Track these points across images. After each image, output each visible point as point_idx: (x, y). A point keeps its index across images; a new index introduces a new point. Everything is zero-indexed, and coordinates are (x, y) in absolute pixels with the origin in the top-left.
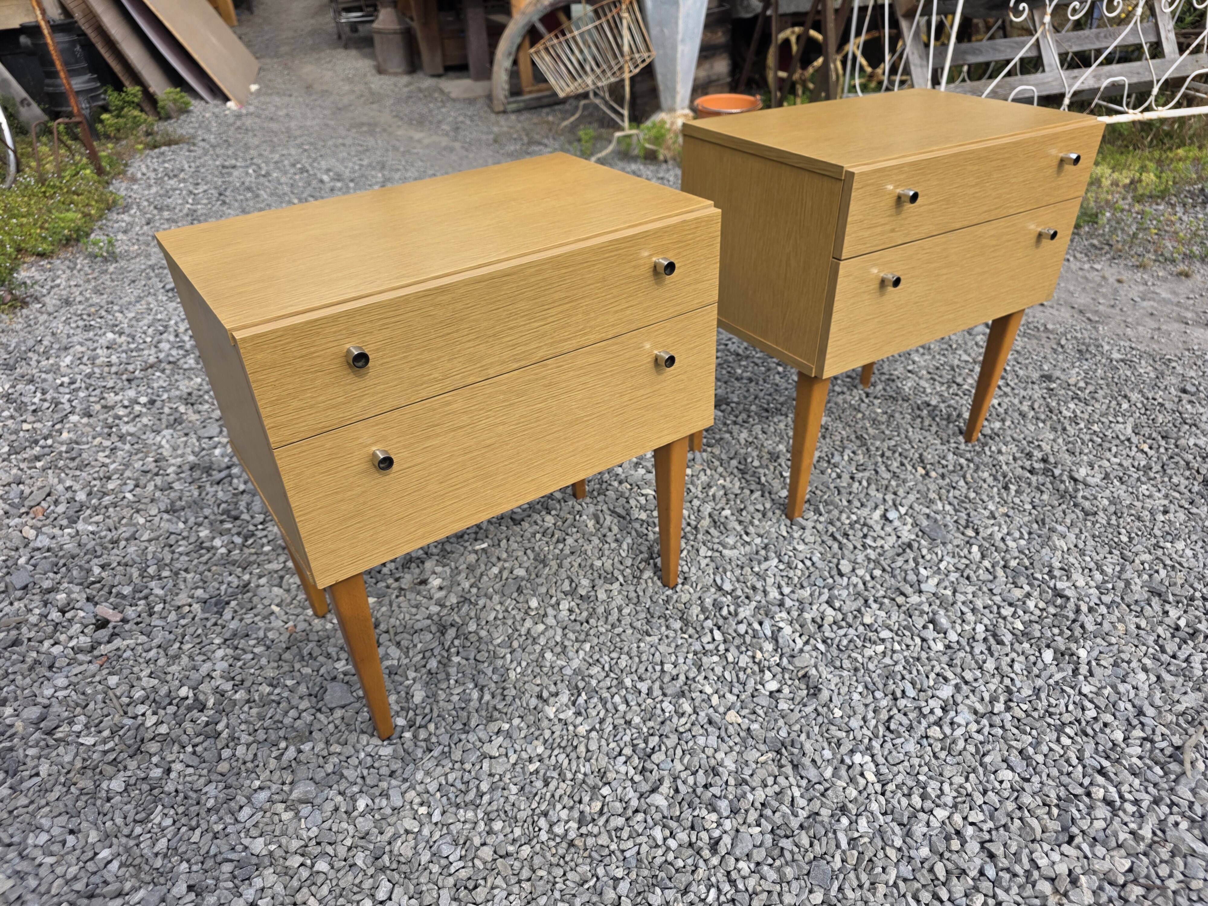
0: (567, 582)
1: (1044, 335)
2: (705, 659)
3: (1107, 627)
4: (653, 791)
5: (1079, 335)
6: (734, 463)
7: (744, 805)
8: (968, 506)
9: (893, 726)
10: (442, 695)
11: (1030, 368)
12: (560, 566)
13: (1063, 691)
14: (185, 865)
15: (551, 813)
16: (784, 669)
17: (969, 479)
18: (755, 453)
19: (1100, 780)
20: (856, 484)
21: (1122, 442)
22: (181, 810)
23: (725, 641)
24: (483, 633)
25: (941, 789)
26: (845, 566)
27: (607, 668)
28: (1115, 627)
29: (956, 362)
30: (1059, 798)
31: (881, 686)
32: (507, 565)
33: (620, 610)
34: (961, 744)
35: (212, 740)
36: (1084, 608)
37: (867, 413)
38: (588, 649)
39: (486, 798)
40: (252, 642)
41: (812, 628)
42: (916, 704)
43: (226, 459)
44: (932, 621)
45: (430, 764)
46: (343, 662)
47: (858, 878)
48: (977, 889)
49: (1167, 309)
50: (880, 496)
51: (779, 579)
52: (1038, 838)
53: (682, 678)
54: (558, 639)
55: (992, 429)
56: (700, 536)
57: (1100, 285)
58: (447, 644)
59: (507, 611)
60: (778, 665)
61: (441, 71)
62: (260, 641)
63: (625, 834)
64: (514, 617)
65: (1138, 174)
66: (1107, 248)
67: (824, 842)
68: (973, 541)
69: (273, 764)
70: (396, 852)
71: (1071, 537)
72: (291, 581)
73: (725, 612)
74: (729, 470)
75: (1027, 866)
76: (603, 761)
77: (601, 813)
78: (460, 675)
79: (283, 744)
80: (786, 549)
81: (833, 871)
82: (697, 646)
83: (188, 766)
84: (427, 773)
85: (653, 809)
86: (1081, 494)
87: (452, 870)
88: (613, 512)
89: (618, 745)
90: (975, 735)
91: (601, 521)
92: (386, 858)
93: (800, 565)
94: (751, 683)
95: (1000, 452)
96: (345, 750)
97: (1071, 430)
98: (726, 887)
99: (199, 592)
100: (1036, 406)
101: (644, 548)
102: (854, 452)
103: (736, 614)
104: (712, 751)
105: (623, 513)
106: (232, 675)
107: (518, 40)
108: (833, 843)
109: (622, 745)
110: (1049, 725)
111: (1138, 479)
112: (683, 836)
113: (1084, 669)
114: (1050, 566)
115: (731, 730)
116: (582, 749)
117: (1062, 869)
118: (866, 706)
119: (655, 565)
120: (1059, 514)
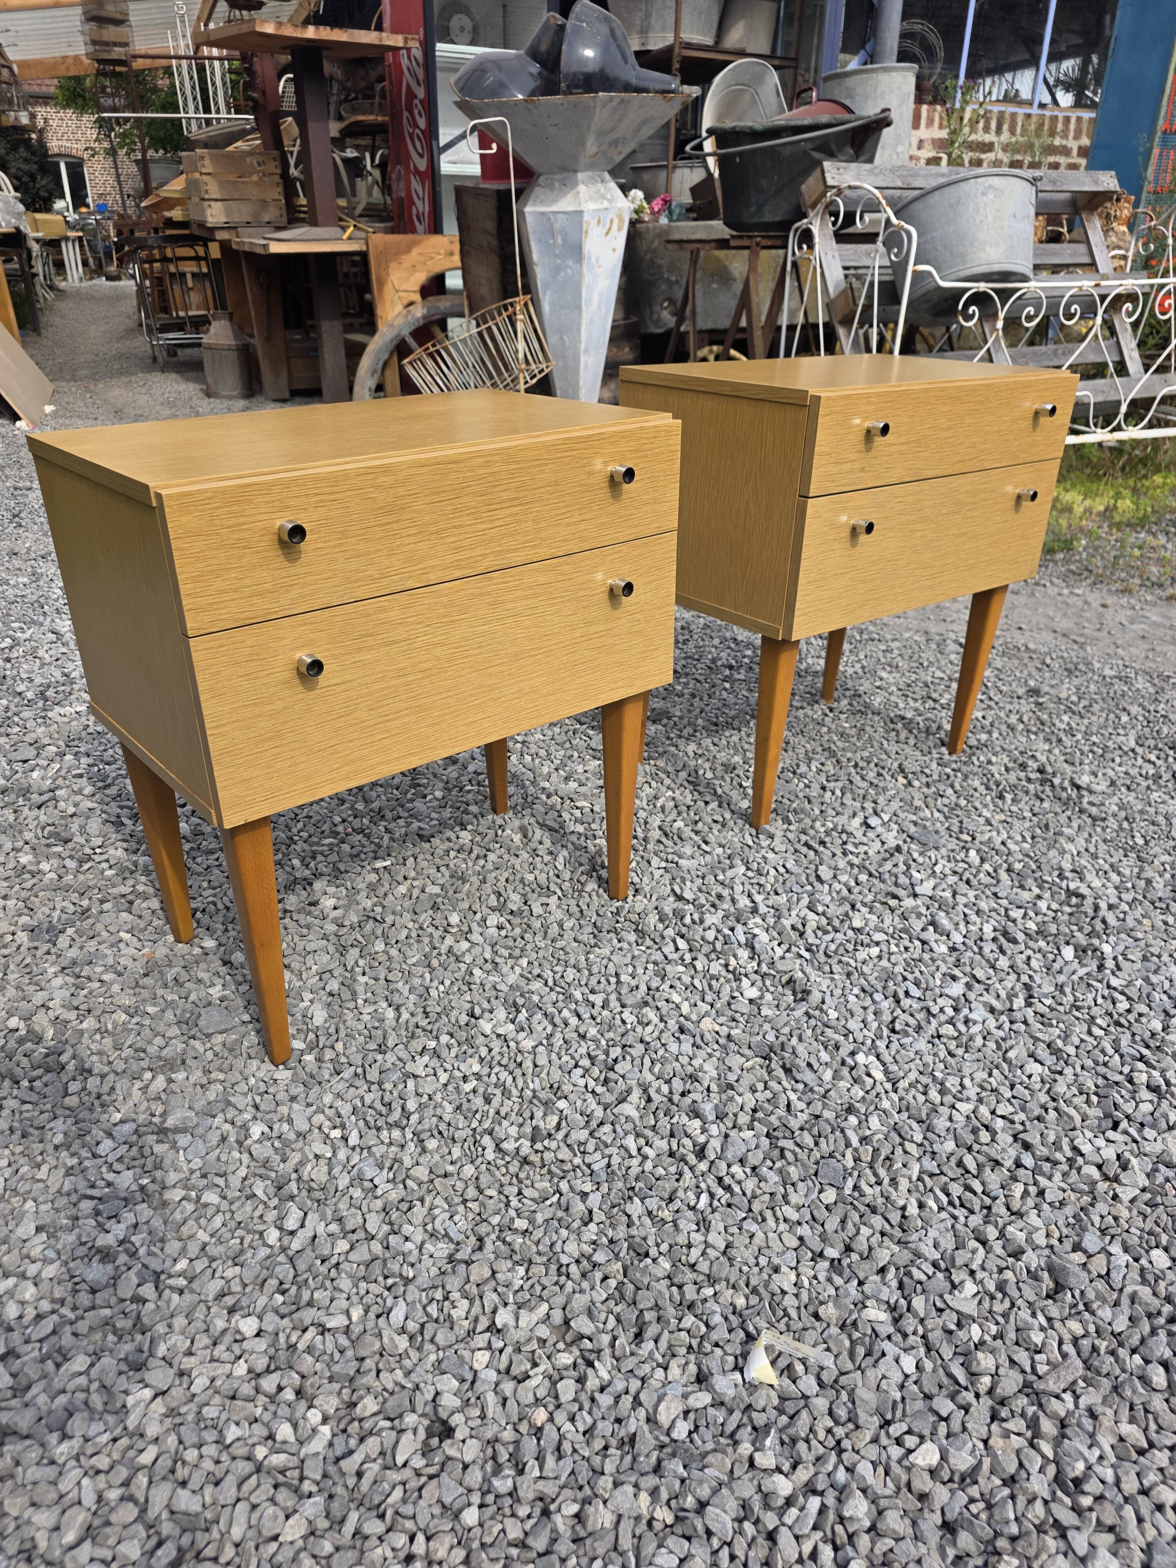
0: (493, 897)
1: (1026, 655)
2: (668, 968)
3: (1130, 922)
4: (621, 1101)
5: (1065, 655)
6: (683, 775)
7: (732, 1108)
8: (959, 812)
9: (898, 1027)
10: (349, 1016)
11: (1014, 684)
12: (484, 881)
13: (1089, 985)
14: (30, 1204)
15: (497, 1128)
16: (764, 976)
17: (958, 787)
18: (707, 765)
19: (1141, 1066)
20: (828, 794)
21: (1126, 753)
22: (19, 1149)
23: (691, 950)
24: (394, 952)
25: (961, 1085)
26: (825, 872)
27: (550, 983)
28: (1140, 923)
29: (929, 679)
30: (1097, 1086)
31: (880, 989)
32: (415, 883)
33: (561, 926)
34: (979, 1041)
35: (54, 1075)
36: (1103, 905)
37: (833, 727)
38: (525, 965)
39: (414, 1118)
40: (99, 969)
41: (794, 935)
42: (922, 1004)
43: (49, 782)
44: (933, 923)
45: (341, 1087)
46: (219, 987)
47: (876, 1175)
48: (1015, 1179)
49: (1160, 632)
50: (857, 805)
51: (748, 887)
52: (1078, 1125)
53: (643, 988)
54: (488, 956)
55: (979, 740)
56: (650, 847)
57: (1082, 610)
58: (350, 964)
59: (421, 928)
60: (756, 972)
61: (287, 395)
62: (107, 969)
63: (590, 1147)
64: (431, 935)
65: (1112, 502)
66: (1086, 574)
67: (831, 1141)
68: (968, 845)
69: (136, 1094)
70: (305, 1177)
71: (1081, 842)
72: (144, 905)
73: (688, 920)
74: (679, 782)
75: (1069, 1154)
76: (556, 1075)
77: (558, 1127)
78: (369, 995)
79: (148, 1075)
80: (755, 857)
81: (845, 1170)
82: (658, 956)
83: (24, 1102)
84: (338, 1096)
85: (623, 1120)
86: (1085, 800)
87: (379, 1192)
88: (542, 825)
89: (573, 1058)
90: (995, 1031)
91: (530, 834)
92: (293, 1185)
93: (773, 872)
94: (726, 991)
95: (989, 762)
96: (229, 1076)
97: (1067, 741)
98: (720, 1192)
99: (24, 919)
100: (1025, 719)
101: (584, 860)
102: (822, 764)
103: (702, 921)
104: (687, 1059)
105: (556, 826)
106: (75, 1004)
107: (386, 356)
108: (842, 1143)
109: (577, 1057)
110: (1078, 1019)
111: (1148, 788)
112: (662, 1145)
113: (1110, 964)
114: (1060, 869)
115: (708, 1037)
116: (528, 1064)
117: (1109, 1153)
118: (865, 1008)
119: (600, 878)
120: (1063, 818)
